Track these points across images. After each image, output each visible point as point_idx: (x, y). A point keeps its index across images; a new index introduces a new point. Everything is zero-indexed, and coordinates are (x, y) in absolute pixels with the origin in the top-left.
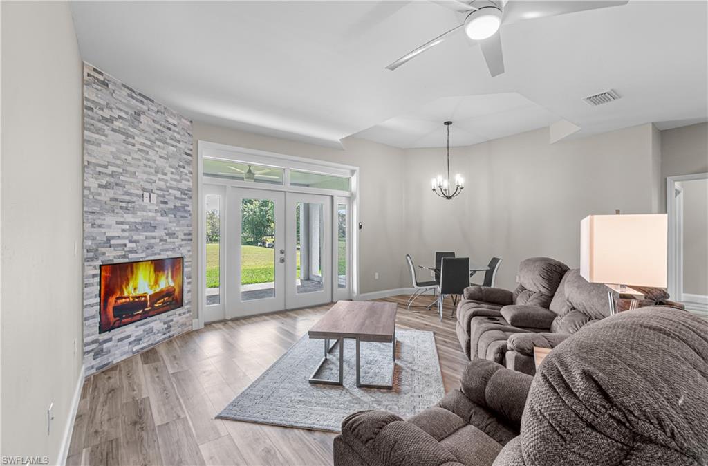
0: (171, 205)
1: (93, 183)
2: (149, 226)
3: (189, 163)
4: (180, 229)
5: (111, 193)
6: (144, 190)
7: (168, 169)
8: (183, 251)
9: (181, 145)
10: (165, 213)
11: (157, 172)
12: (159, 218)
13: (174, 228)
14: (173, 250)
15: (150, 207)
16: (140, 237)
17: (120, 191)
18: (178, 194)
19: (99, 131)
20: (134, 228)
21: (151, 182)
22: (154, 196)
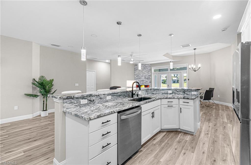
0: (147, 78)
1: (135, 76)
2: (143, 81)
3: (150, 71)
4: (149, 81)
5: (137, 77)
6: (142, 76)
7: (146, 73)
8: (149, 84)
9: (149, 69)
10: (145, 79)
11: (144, 73)
12: (144, 79)
13: (147, 81)
14: (147, 84)
15: (143, 78)
16: (142, 82)
17: (138, 77)
18: (148, 76)
19: (136, 71)
20: (141, 81)
21: (143, 75)
22: (143, 77)
